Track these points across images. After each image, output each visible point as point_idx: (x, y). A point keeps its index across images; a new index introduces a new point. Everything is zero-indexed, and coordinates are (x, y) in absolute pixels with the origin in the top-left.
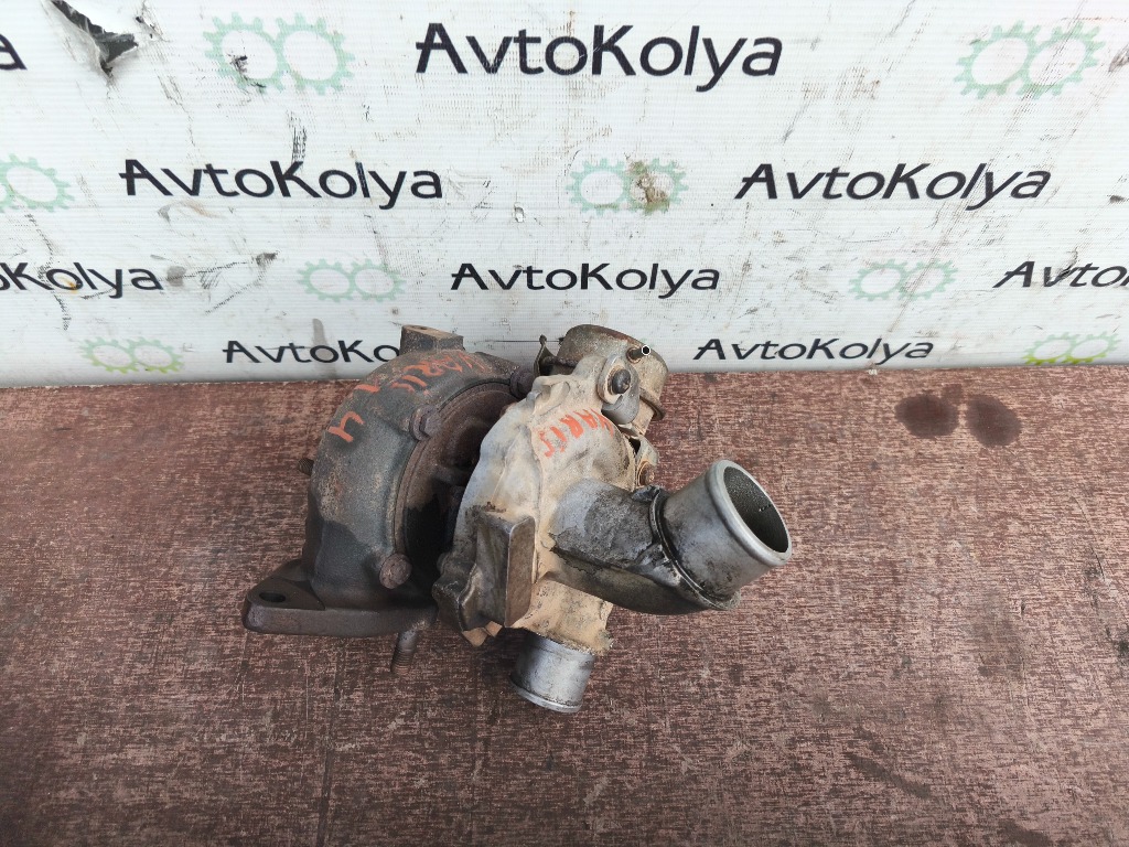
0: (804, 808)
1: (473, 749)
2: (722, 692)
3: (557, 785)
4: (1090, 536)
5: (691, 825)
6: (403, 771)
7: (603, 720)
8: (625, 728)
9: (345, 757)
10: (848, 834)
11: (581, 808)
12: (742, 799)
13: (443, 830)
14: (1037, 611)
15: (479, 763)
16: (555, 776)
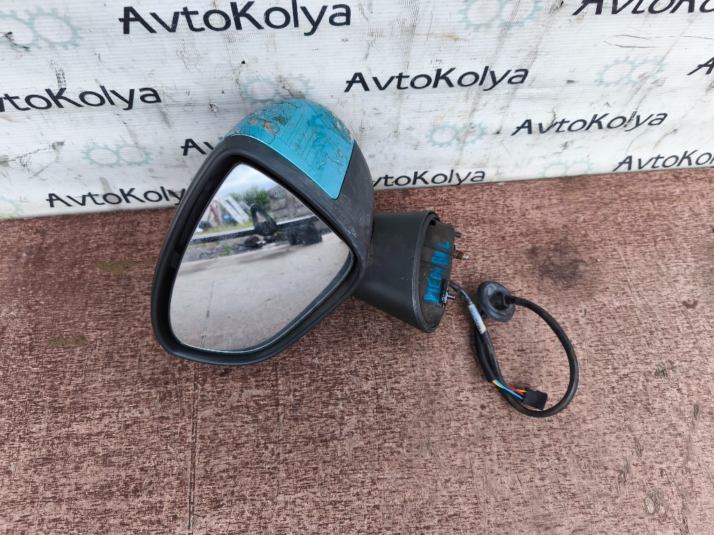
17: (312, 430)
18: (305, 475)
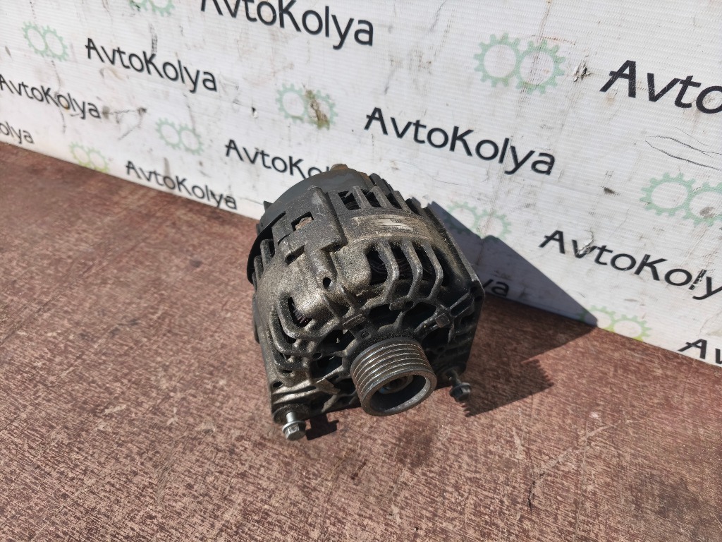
0: (217, 474)
1: (76, 361)
2: (223, 395)
3: (99, 397)
4: (528, 417)
5: (148, 450)
6: (36, 355)
7: (149, 379)
8: (157, 388)
9: (18, 337)
10: (231, 500)
11: (101, 413)
12: (187, 452)
13: (29, 388)
14: (455, 442)
15: (71, 369)
16: (102, 392)
17: (83, 394)
18: (39, 427)
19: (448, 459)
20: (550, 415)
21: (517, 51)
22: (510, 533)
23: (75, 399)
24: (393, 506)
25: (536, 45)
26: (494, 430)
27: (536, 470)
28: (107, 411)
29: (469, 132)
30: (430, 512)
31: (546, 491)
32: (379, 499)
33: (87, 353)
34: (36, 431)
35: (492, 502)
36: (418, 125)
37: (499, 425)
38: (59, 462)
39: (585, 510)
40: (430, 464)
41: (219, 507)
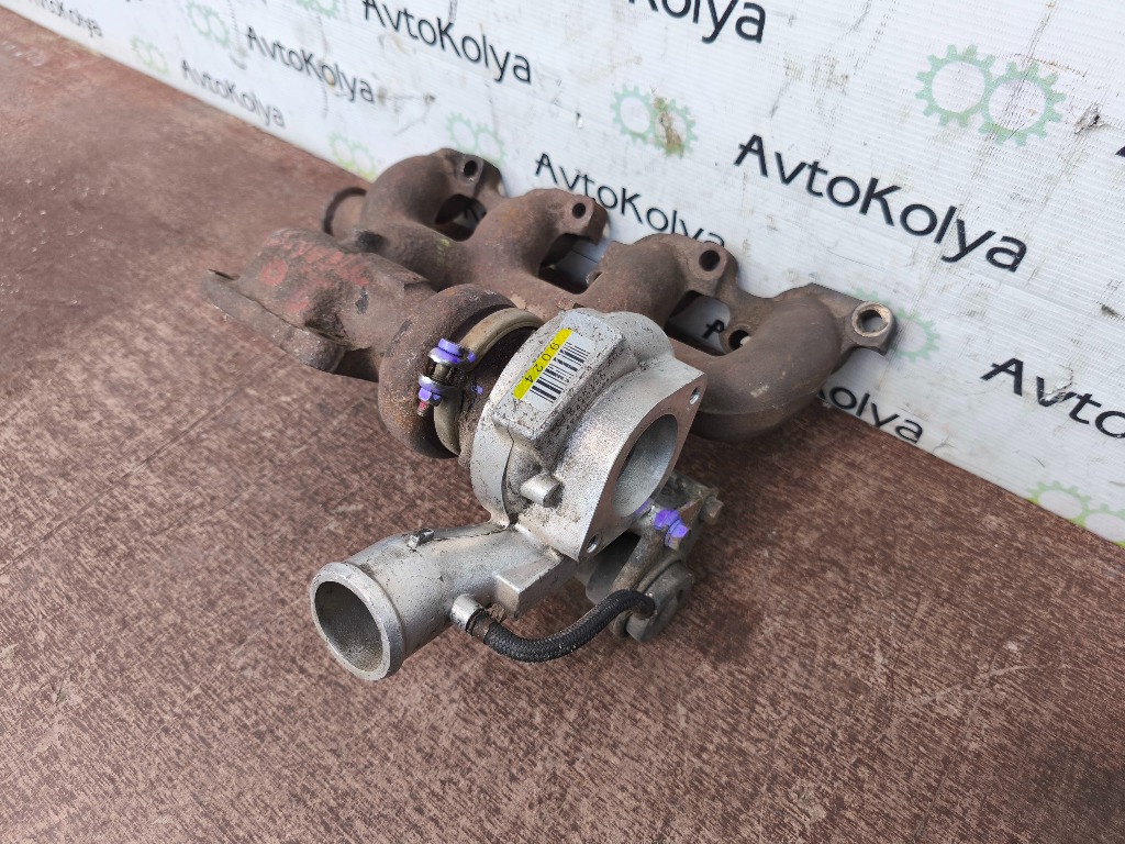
1: (310, 438)
4: (903, 629)
6: (265, 423)
7: (393, 477)
8: (402, 491)
9: (247, 396)
11: (333, 509)
13: (254, 463)
14: (785, 640)
15: (304, 447)
16: (337, 484)
19: (770, 660)
20: (939, 632)
21: (988, 75)
22: (836, 778)
23: (305, 486)
24: (679, 705)
25: (1020, 69)
26: (847, 635)
27: (897, 704)
28: (340, 509)
29: (893, 189)
30: (728, 723)
31: (903, 735)
32: (662, 692)
33: (324, 429)
34: (258, 517)
35: (819, 731)
36: (815, 168)
37: (856, 631)
38: (281, 561)
39: (957, 774)
40: (742, 662)
41: (458, 654)
